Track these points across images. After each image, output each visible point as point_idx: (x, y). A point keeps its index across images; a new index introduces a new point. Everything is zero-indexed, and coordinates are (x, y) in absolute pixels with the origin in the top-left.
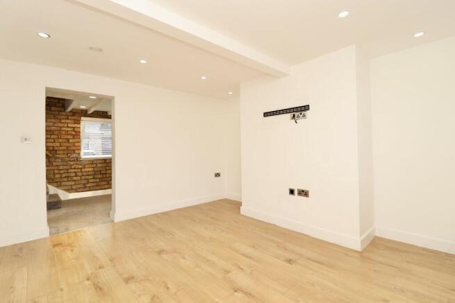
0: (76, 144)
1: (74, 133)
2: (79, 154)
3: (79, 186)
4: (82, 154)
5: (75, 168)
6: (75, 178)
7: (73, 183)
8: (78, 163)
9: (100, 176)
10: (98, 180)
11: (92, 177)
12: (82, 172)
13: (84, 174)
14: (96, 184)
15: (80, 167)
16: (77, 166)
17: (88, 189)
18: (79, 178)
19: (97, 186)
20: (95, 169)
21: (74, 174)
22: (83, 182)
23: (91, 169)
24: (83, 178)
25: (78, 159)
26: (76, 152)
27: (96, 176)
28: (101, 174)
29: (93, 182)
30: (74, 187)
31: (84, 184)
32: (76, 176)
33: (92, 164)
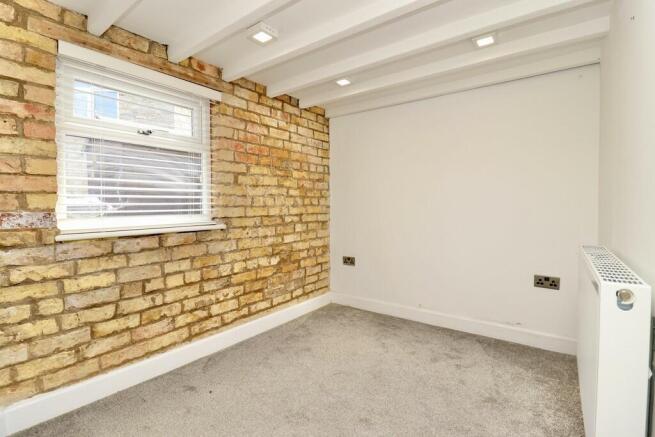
0: (34, 166)
1: (18, 108)
2: (49, 213)
3: (52, 362)
4: (61, 212)
5: (28, 282)
6: (30, 329)
7: (22, 353)
8: (45, 253)
9: (143, 303)
10: (134, 321)
11: (110, 310)
12: (62, 295)
13: (73, 301)
14: (126, 338)
15: (55, 271)
16: (41, 271)
17: (92, 366)
18: (49, 326)
19: (133, 343)
20: (125, 277)
21: (25, 311)
22: (68, 340)
23: (106, 279)
24: (69, 321)
25: (43, 237)
26: (34, 201)
27: (125, 306)
28: (145, 293)
29: (115, 333)
30: (26, 372)
31: (76, 349)
32: (36, 316)
33: (111, 254)
